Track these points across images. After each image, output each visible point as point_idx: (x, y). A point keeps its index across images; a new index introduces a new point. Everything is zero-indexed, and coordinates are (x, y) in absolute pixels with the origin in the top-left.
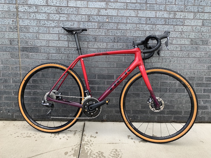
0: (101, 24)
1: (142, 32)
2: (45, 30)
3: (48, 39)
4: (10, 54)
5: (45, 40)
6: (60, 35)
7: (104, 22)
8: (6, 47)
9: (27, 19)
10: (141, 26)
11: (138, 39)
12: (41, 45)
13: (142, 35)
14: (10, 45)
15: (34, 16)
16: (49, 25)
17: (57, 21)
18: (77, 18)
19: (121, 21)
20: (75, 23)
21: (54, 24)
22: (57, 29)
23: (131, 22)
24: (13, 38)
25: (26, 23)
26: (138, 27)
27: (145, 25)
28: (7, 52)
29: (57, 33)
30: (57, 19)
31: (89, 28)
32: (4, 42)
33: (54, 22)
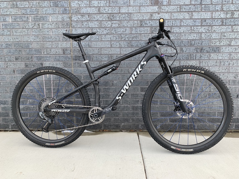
0: (154, 29)
1: (198, 34)
2: (98, 38)
3: (100, 47)
4: (63, 63)
5: (97, 48)
6: (112, 42)
7: (157, 26)
8: (59, 57)
9: (80, 27)
10: (195, 28)
11: (193, 42)
12: (93, 53)
13: (197, 37)
14: (63, 54)
15: (87, 25)
16: (101, 32)
17: (109, 28)
18: (129, 24)
19: (174, 24)
20: (127, 29)
21: (106, 31)
22: (109, 36)
23: (185, 25)
24: (66, 47)
25: (79, 31)
26: (193, 29)
27: (200, 27)
28: (60, 62)
29: (109, 40)
30: (109, 26)
31: (142, 33)
32: (58, 52)
33: (106, 29)
